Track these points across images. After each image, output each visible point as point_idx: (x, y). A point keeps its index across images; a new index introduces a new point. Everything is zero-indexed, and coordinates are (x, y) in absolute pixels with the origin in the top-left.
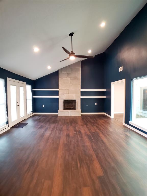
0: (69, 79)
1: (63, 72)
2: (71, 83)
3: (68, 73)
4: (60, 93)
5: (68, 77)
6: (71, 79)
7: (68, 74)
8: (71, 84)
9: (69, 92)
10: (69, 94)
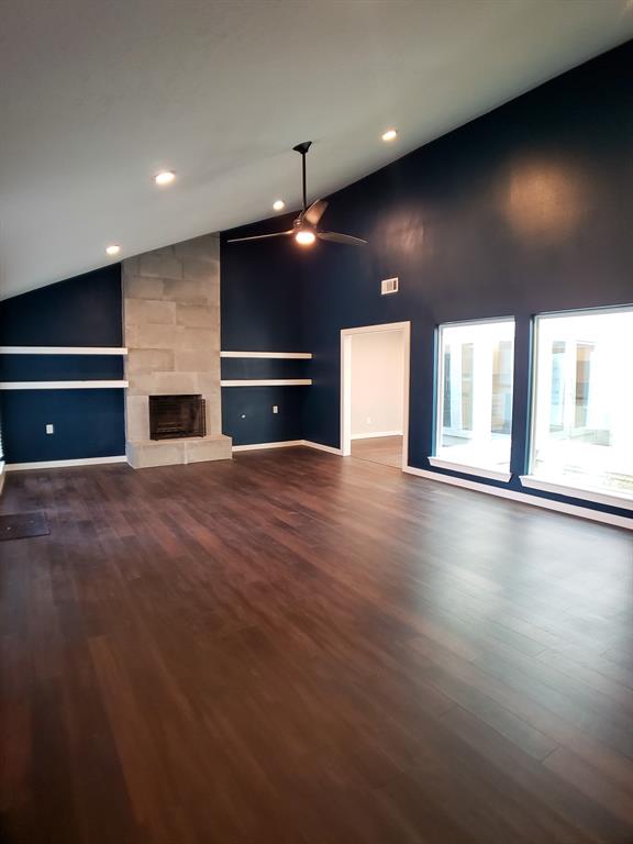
0: (172, 306)
1: (143, 274)
2: (179, 323)
3: (165, 280)
4: (129, 368)
5: (165, 297)
6: (180, 307)
7: (169, 284)
8: (181, 328)
9: (173, 361)
10: (172, 369)
